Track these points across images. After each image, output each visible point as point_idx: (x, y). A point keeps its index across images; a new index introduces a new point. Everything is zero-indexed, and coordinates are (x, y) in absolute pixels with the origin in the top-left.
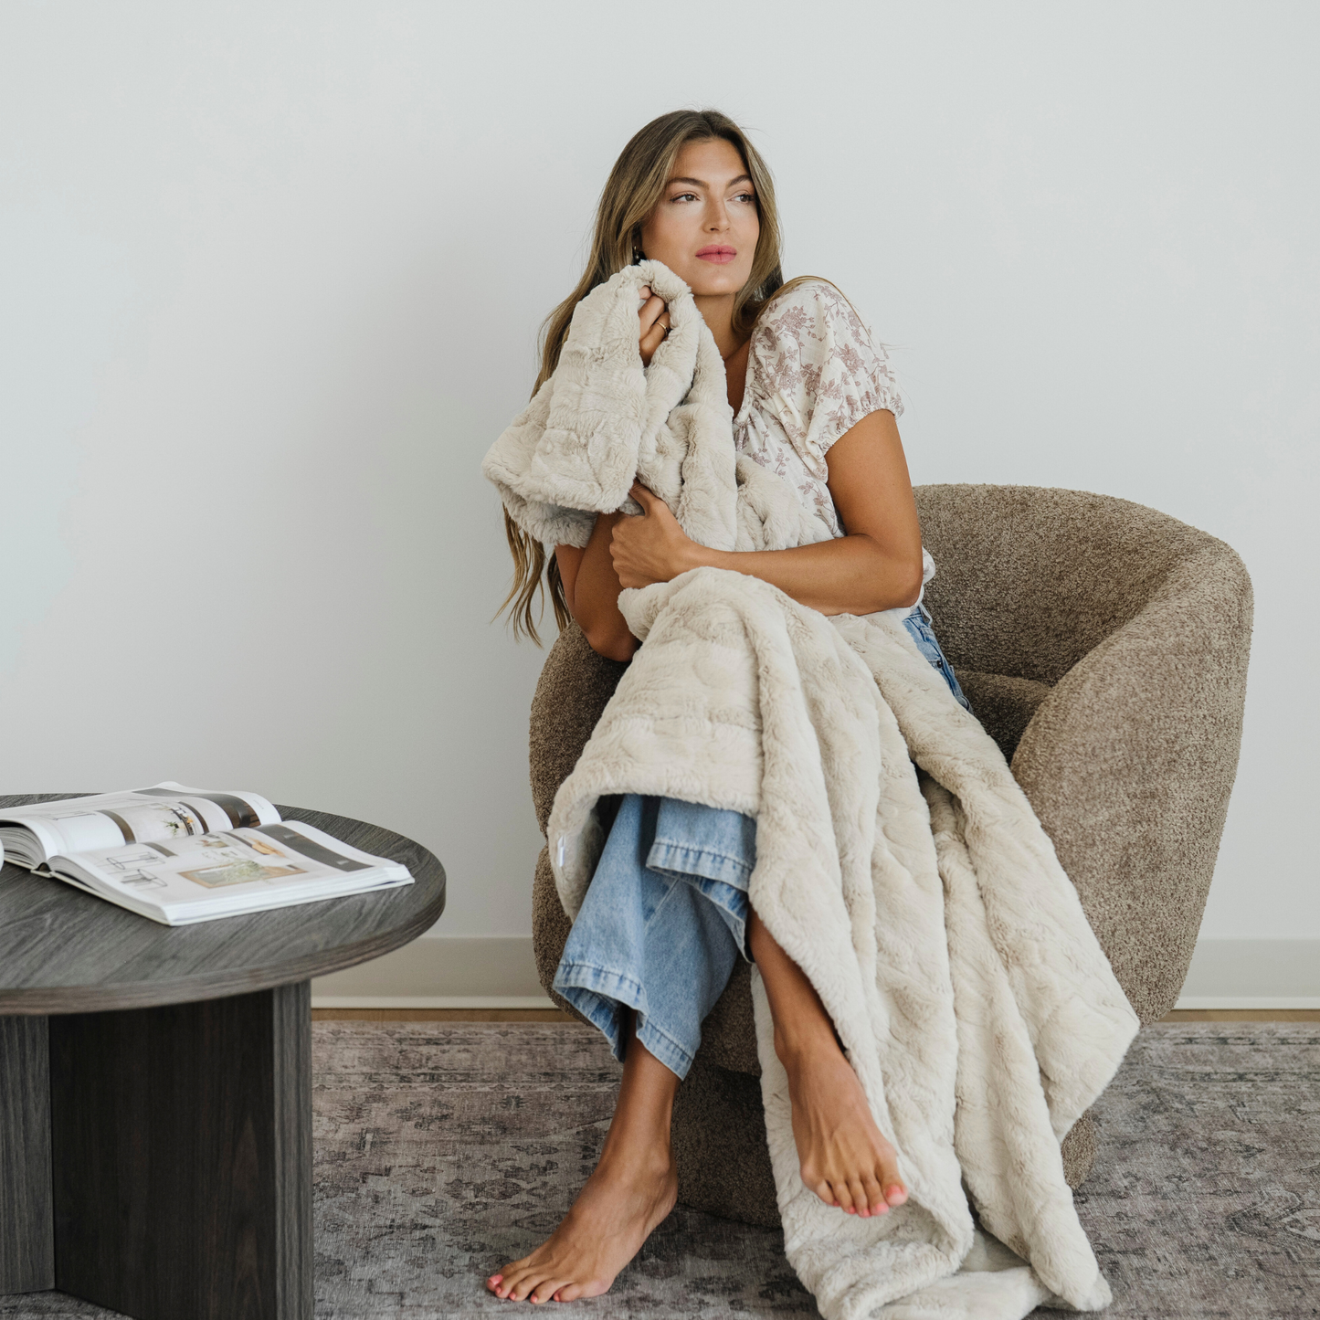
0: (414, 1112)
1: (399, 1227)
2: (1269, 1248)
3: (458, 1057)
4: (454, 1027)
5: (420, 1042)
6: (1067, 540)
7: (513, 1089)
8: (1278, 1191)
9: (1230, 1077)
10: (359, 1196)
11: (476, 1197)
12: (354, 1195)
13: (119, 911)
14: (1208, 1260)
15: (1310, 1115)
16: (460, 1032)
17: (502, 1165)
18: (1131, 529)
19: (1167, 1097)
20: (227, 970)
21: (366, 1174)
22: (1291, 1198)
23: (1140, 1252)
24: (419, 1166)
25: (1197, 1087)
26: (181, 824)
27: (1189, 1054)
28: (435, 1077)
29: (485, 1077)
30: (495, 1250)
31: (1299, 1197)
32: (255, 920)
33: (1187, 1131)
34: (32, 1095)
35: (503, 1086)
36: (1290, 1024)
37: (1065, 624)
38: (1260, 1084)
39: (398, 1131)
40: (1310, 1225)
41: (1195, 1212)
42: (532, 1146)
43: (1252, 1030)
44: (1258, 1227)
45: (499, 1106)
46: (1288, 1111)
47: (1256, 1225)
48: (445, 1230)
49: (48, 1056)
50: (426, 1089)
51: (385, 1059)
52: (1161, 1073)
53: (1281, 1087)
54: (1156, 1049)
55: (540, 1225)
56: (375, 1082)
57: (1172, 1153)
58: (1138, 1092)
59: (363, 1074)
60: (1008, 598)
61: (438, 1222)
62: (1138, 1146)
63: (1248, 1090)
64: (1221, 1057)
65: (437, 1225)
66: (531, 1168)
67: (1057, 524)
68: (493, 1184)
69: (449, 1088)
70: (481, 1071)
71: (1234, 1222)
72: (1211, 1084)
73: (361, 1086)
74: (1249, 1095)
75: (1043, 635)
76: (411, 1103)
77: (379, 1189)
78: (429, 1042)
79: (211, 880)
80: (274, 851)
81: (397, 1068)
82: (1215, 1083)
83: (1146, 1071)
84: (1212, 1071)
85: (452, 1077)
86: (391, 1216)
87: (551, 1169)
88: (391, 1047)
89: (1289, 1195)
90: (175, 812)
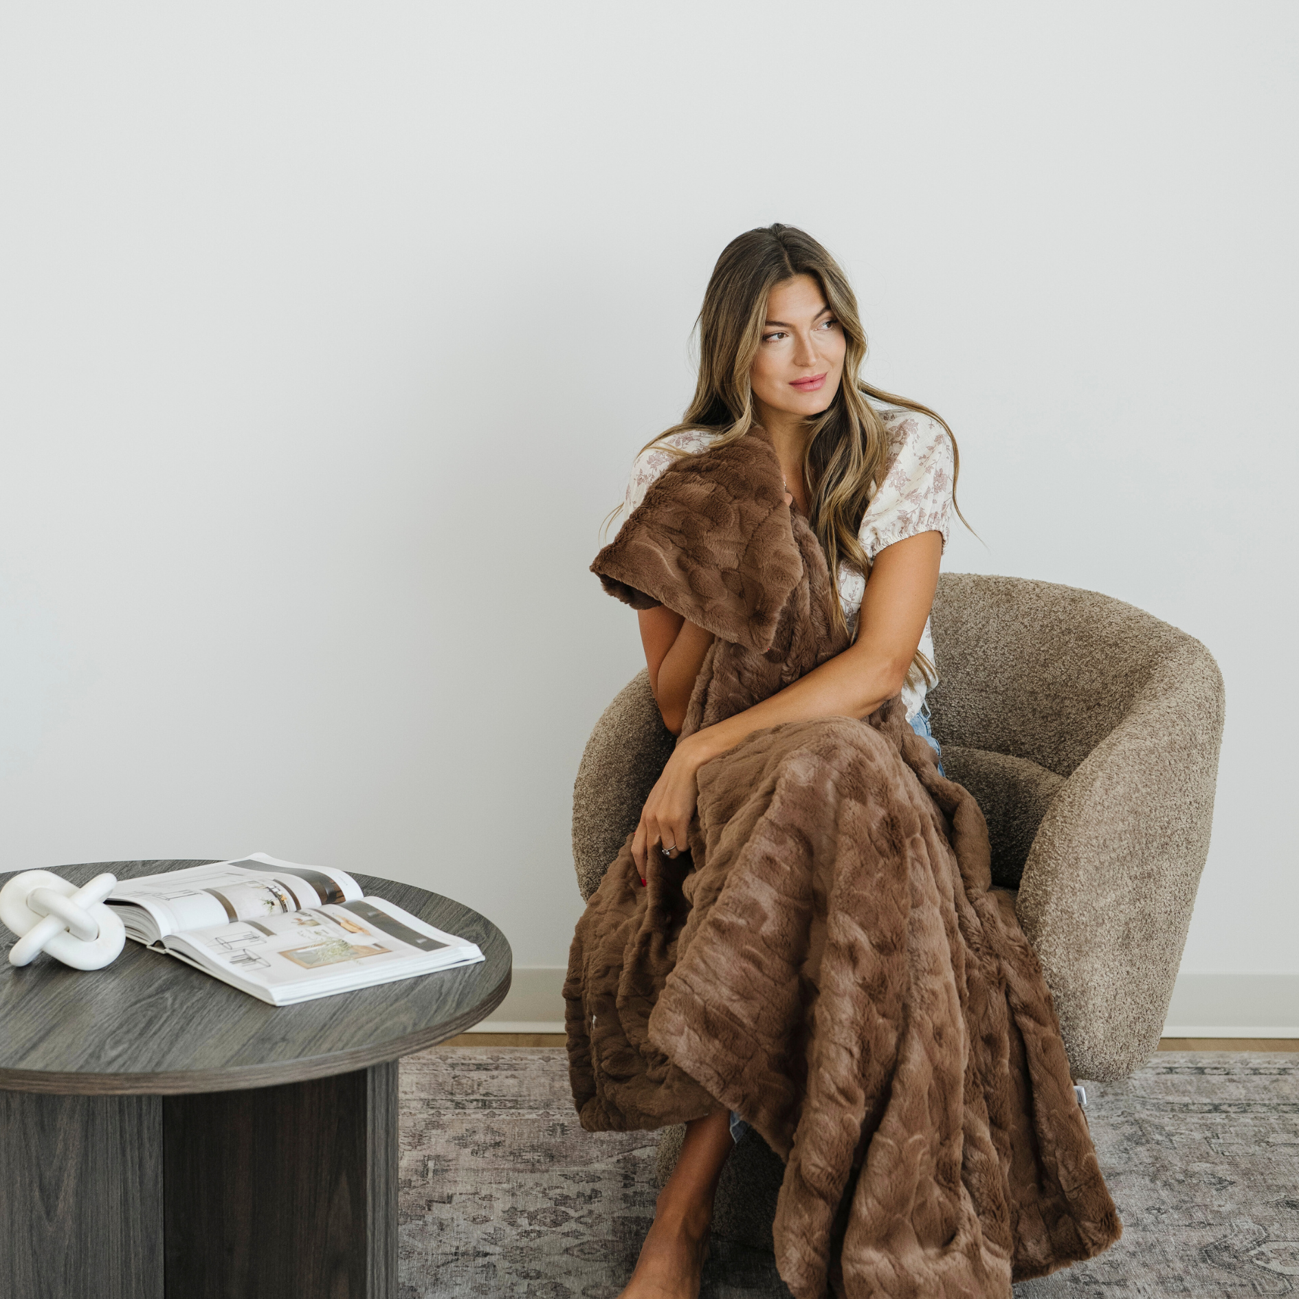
0: (469, 1139)
1: (463, 1254)
2: (1237, 1280)
3: (505, 1083)
4: (501, 1052)
5: (471, 1067)
6: (1050, 631)
7: (558, 1116)
8: (1246, 1224)
9: (1206, 1108)
10: (425, 1224)
11: (530, 1225)
12: (421, 1223)
13: (230, 990)
14: (1182, 1292)
15: (1277, 1148)
16: (507, 1057)
17: (552, 1193)
18: (1111, 623)
19: (1149, 1128)
20: (331, 1053)
21: (431, 1201)
22: (1258, 1230)
23: (1122, 1283)
24: (477, 1193)
25: (1176, 1118)
26: (277, 902)
27: (1169, 1084)
28: (487, 1103)
29: (531, 1104)
30: (550, 1277)
31: (1265, 1230)
32: (349, 1000)
33: (1166, 1162)
34: (147, 1145)
35: (548, 1113)
36: (1262, 1054)
37: (1051, 708)
38: (1233, 1115)
39: (457, 1159)
40: (1274, 1258)
41: (1172, 1244)
42: (578, 1174)
43: (1227, 1060)
44: (1228, 1259)
45: (546, 1134)
46: (1258, 1143)
47: (1226, 1257)
48: (505, 1257)
49: (161, 1111)
50: (479, 1116)
51: (440, 1084)
52: (1144, 1104)
53: (1252, 1119)
54: (1140, 1079)
55: (589, 1253)
56: (433, 1108)
57: (1152, 1185)
58: (1123, 1123)
59: (421, 1100)
60: (997, 680)
61: (498, 1249)
62: (1122, 1178)
63: (1221, 1121)
64: (1198, 1088)
65: (497, 1252)
66: (578, 1197)
67: (1040, 615)
68: (545, 1212)
69: (500, 1115)
70: (527, 1098)
71: (1207, 1254)
72: (1189, 1115)
73: (420, 1113)
74: (1223, 1126)
75: (1030, 716)
76: (467, 1130)
77: (443, 1217)
78: (479, 1067)
79: (307, 960)
80: (361, 929)
81: (452, 1094)
82: (1192, 1114)
83: (1130, 1102)
84: (1190, 1101)
85: (502, 1104)
86: (455, 1243)
87: (596, 1197)
88: (444, 1073)
89: (1256, 1227)
90: (271, 890)
